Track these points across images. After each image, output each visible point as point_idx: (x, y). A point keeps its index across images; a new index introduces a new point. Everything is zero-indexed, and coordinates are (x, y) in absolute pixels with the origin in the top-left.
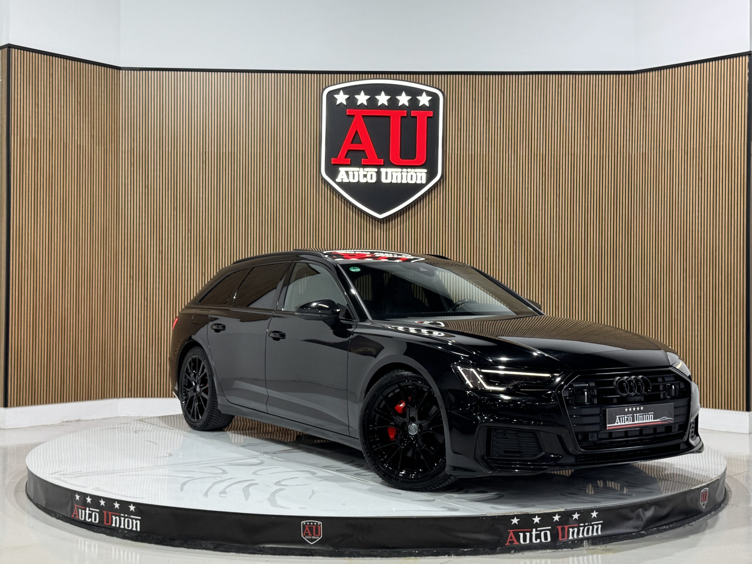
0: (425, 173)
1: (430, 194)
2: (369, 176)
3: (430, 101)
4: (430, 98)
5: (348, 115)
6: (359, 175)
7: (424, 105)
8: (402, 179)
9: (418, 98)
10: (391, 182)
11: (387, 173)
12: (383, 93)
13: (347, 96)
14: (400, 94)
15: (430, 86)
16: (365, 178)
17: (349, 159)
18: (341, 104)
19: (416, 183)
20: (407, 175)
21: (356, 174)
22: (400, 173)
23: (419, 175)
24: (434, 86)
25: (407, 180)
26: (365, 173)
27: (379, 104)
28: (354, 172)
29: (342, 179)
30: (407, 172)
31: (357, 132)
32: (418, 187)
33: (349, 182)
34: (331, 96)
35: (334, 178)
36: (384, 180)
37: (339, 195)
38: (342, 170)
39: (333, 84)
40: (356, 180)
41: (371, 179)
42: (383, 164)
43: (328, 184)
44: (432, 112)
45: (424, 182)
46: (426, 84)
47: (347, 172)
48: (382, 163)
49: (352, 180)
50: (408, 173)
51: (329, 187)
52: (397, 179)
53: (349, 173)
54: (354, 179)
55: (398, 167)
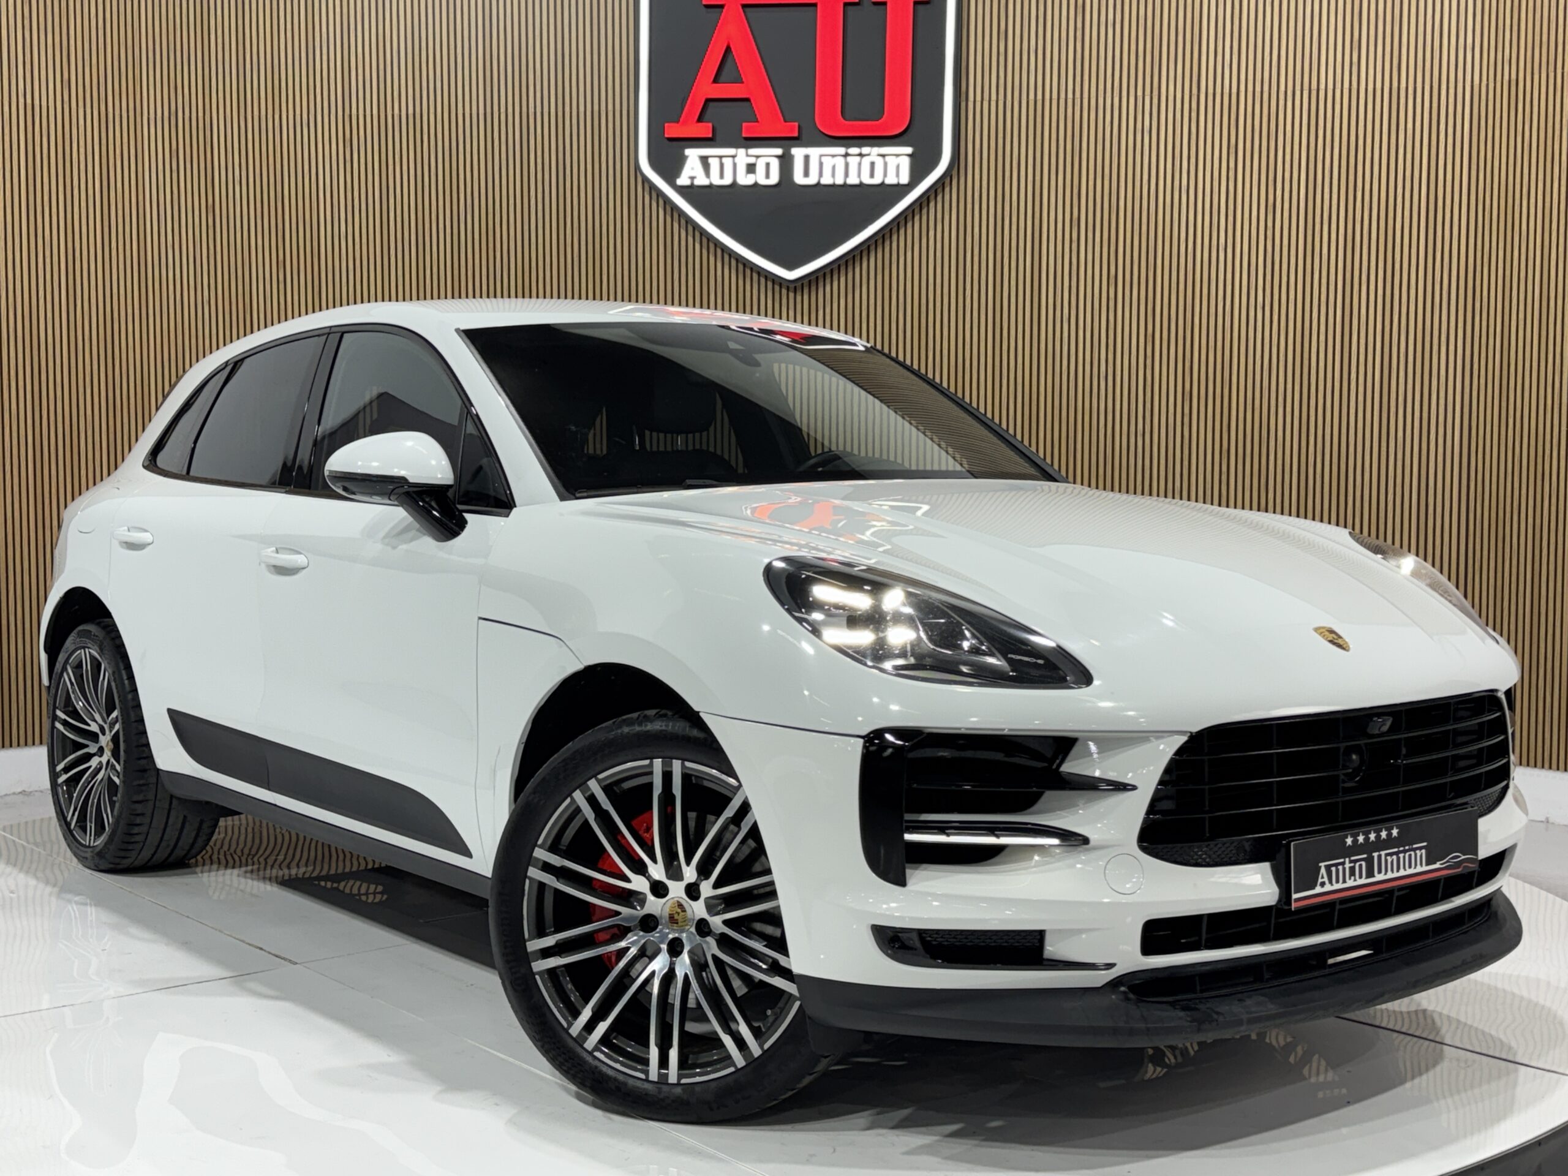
0: (909, 156)
2: (761, 169)
5: (706, 6)
6: (735, 165)
8: (847, 175)
11: (807, 158)
16: (751, 175)
17: (710, 125)
19: (883, 184)
20: (860, 164)
21: (728, 162)
22: (842, 159)
23: (892, 162)
25: (859, 175)
26: (752, 160)
28: (724, 160)
29: (692, 178)
30: (861, 155)
31: (728, 48)
32: (888, 194)
33: (711, 186)
35: (670, 176)
36: (799, 178)
38: (693, 155)
40: (727, 181)
41: (767, 176)
42: (796, 135)
43: (659, 192)
45: (905, 179)
47: (704, 160)
48: (792, 131)
49: (717, 181)
50: (864, 158)
51: (660, 203)
52: (833, 175)
53: (710, 160)
54: (722, 176)
55: (836, 141)
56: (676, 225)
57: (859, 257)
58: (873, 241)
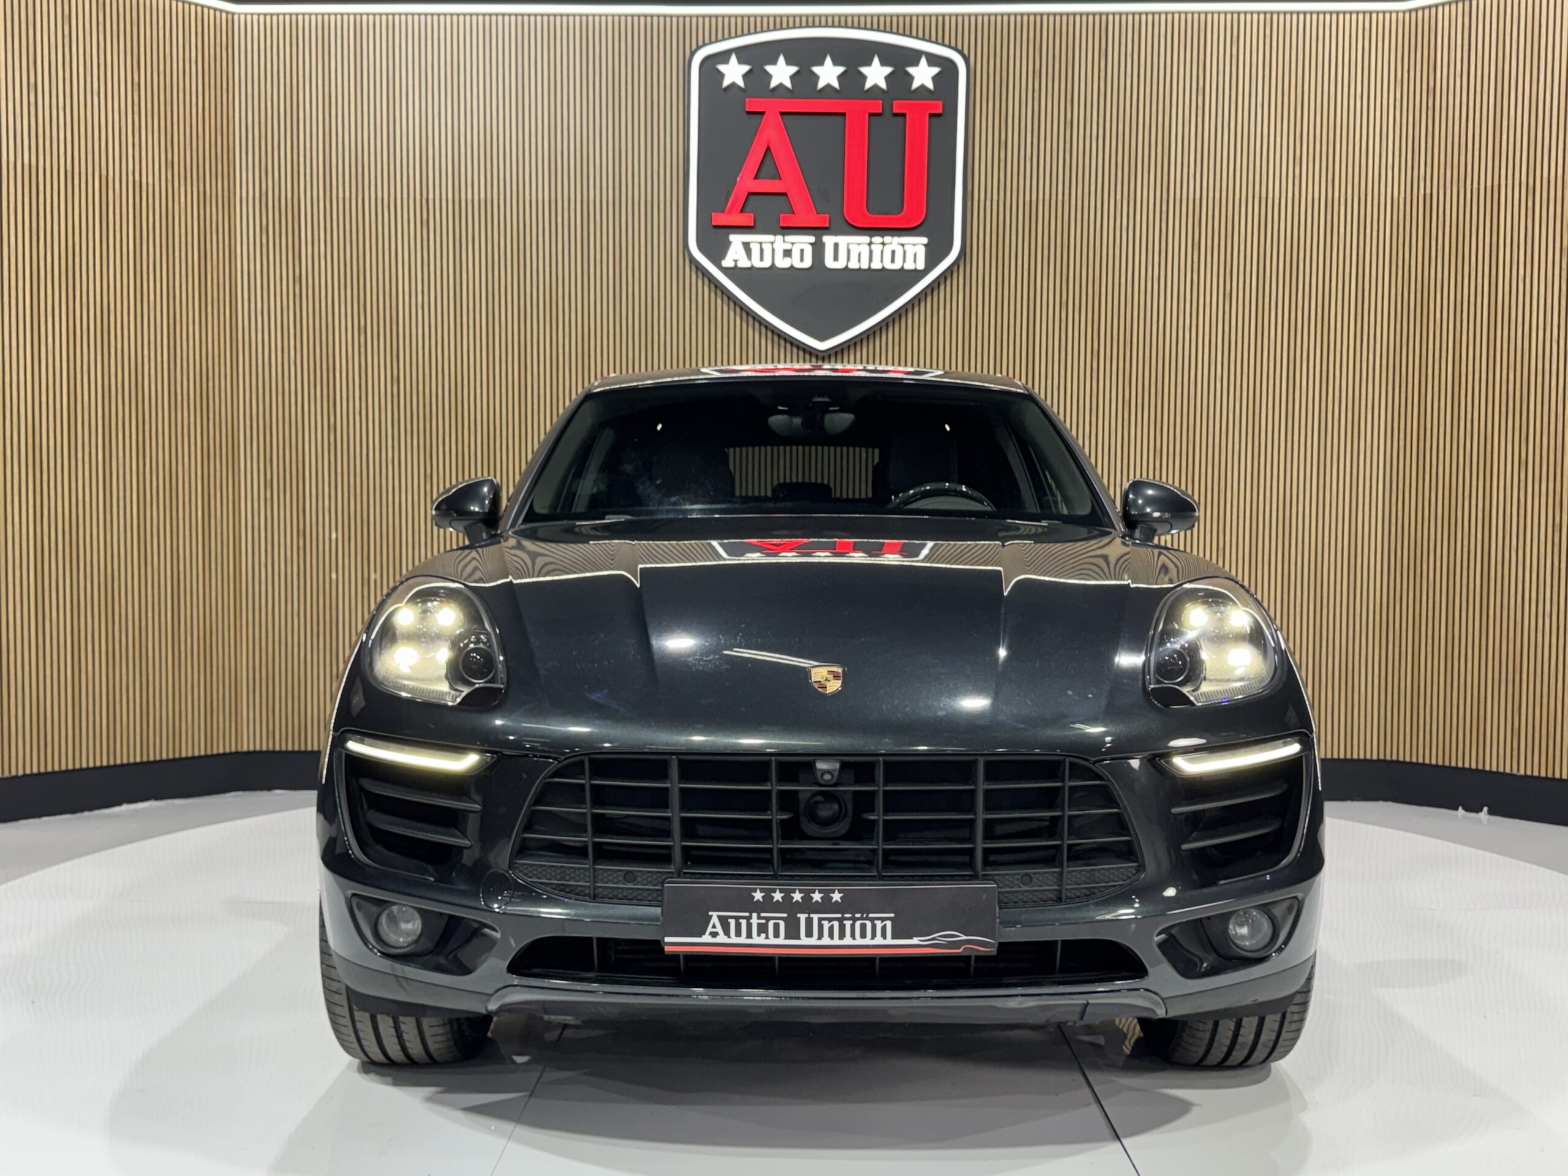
0: (925, 245)
1: (935, 293)
2: (796, 254)
3: (935, 79)
4: (935, 70)
5: (749, 113)
6: (773, 250)
7: (923, 87)
8: (871, 260)
9: (911, 70)
10: (847, 266)
11: (836, 246)
12: (828, 60)
13: (746, 68)
14: (869, 63)
15: (936, 42)
16: (788, 260)
17: (752, 215)
18: (733, 85)
19: (903, 267)
20: (882, 252)
21: (767, 248)
22: (867, 247)
23: (910, 251)
24: (947, 42)
25: (882, 261)
26: (788, 247)
27: (821, 85)
28: (764, 246)
29: (736, 261)
30: (883, 244)
31: (768, 148)
32: (907, 278)
33: (752, 268)
34: (710, 65)
35: (717, 257)
36: (830, 263)
37: (729, 298)
38: (736, 240)
39: (713, 38)
40: (767, 263)
41: (802, 260)
42: (827, 225)
43: (705, 273)
44: (941, 103)
45: (921, 266)
46: (927, 37)
47: (747, 246)
48: (825, 222)
49: (757, 264)
50: (886, 247)
51: (706, 281)
52: (859, 260)
53: (752, 246)
54: (762, 259)
55: (863, 232)
56: (719, 302)
57: (879, 332)
58: (891, 319)
